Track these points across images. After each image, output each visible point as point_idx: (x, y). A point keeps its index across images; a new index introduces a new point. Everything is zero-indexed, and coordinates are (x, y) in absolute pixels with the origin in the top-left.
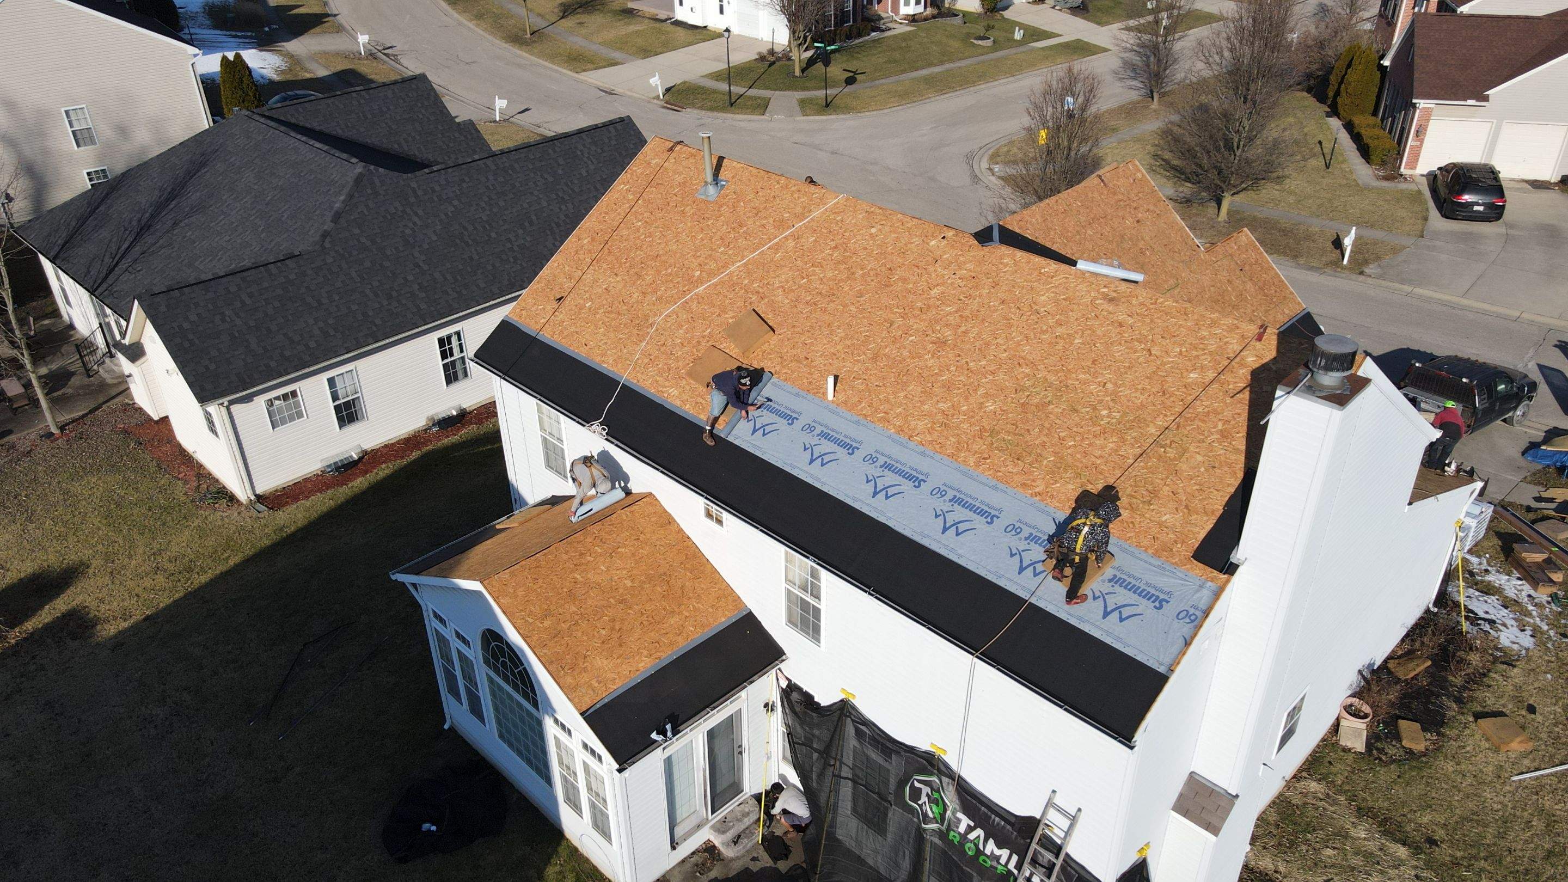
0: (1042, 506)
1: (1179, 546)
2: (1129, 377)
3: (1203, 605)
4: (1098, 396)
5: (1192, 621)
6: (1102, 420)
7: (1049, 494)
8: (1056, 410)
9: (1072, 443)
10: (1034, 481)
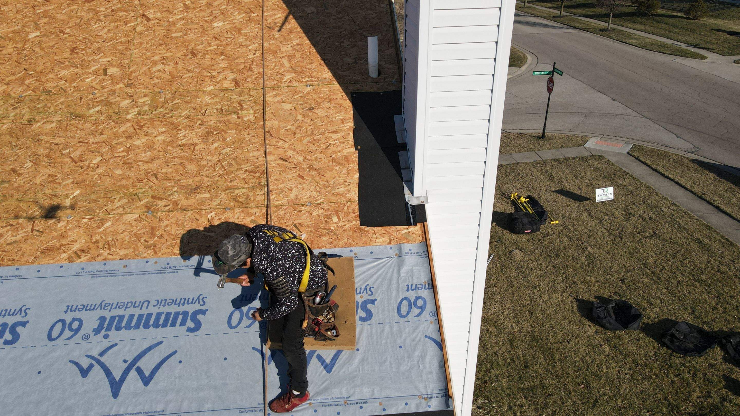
0: (97, 266)
1: (335, 219)
2: (135, 53)
3: (424, 279)
4: (103, 88)
5: (422, 308)
6: (128, 113)
7: (101, 245)
8: (47, 127)
9: (99, 159)
10: (62, 236)
